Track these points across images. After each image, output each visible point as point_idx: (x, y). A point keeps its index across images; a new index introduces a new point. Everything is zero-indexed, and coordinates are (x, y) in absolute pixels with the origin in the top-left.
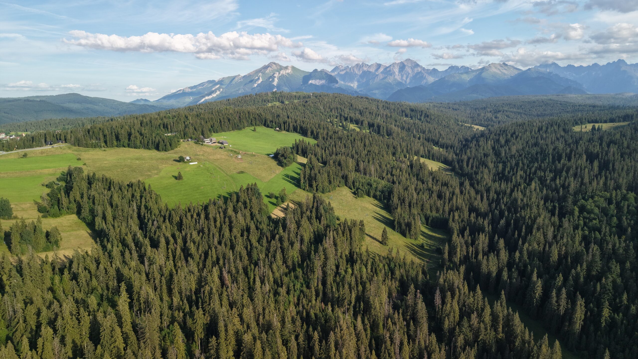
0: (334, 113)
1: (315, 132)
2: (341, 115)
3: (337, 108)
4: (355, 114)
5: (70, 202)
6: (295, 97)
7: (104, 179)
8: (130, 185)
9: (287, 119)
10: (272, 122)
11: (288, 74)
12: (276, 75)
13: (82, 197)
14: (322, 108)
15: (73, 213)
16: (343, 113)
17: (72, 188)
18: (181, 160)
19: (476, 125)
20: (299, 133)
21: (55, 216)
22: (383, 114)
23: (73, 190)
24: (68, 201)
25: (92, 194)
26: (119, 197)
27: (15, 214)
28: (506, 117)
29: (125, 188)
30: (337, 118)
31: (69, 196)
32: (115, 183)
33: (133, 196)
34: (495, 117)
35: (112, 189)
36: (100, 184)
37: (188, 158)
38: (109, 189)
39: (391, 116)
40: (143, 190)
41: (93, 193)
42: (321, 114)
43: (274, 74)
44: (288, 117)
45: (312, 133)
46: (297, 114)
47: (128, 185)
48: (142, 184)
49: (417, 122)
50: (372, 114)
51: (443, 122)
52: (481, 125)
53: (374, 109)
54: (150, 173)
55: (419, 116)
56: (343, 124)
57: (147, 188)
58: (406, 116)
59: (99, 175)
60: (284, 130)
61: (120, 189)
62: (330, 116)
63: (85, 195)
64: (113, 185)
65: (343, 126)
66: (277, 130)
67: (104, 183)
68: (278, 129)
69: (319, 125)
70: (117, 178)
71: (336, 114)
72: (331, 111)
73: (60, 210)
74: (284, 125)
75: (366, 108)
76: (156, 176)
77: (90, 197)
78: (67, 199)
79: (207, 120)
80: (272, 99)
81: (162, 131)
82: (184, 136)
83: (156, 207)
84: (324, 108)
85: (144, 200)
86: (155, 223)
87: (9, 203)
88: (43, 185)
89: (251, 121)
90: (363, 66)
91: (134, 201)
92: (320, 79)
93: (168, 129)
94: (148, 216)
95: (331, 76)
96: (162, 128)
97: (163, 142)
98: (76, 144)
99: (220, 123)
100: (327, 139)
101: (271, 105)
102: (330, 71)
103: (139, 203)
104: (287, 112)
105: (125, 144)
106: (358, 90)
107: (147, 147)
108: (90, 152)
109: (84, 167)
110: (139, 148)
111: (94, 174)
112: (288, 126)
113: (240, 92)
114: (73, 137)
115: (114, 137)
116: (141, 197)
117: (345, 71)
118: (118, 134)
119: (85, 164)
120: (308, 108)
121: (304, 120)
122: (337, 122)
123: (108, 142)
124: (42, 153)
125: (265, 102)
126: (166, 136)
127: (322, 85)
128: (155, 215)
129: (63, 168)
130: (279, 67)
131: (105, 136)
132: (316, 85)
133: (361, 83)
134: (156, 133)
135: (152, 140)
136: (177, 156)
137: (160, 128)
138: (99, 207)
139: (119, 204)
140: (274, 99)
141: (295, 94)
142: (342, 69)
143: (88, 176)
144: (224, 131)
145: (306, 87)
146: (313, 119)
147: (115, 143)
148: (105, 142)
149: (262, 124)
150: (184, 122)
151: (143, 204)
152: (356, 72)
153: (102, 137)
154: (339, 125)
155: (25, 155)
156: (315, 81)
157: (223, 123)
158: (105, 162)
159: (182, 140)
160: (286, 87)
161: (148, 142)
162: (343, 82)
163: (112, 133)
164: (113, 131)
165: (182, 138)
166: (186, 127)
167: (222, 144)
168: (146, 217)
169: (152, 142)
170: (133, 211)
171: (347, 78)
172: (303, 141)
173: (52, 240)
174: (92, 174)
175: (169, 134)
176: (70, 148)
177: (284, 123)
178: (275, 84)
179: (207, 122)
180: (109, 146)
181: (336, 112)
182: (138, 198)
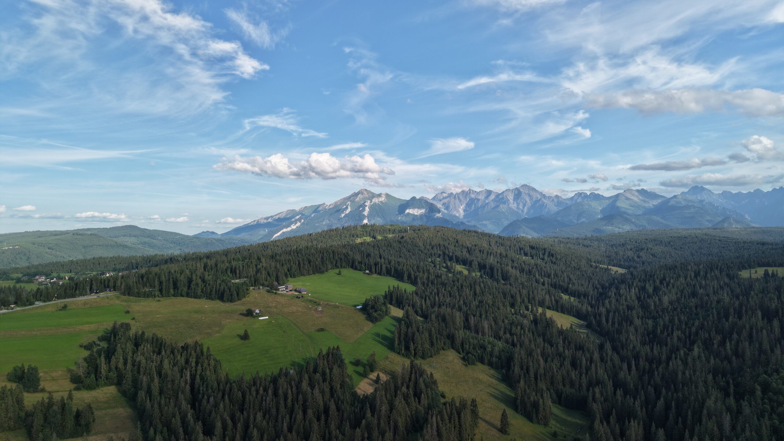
0: (436, 251)
1: (413, 276)
2: (444, 254)
3: (440, 245)
4: (462, 252)
5: (110, 370)
6: (389, 231)
7: (155, 340)
8: (185, 348)
9: (379, 260)
10: (360, 263)
11: (381, 202)
12: (367, 204)
13: (125, 363)
14: (421, 244)
15: (112, 384)
16: (447, 252)
17: (115, 351)
18: (249, 313)
19: (614, 266)
20: (394, 277)
21: (90, 388)
22: (496, 253)
23: (116, 353)
24: (108, 368)
25: (138, 360)
26: (170, 363)
27: (42, 384)
28: (651, 256)
29: (178, 351)
30: (439, 256)
31: (110, 362)
32: (166, 345)
33: (187, 362)
34: (637, 256)
35: (163, 353)
36: (149, 346)
37: (257, 311)
38: (159, 353)
39: (506, 255)
40: (200, 354)
41: (140, 358)
42: (420, 252)
43: (365, 202)
44: (380, 257)
45: (409, 276)
46: (391, 252)
47: (182, 347)
48: (200, 346)
49: (539, 263)
50: (483, 253)
51: (572, 262)
52: (620, 266)
53: (485, 245)
54: (210, 331)
55: (541, 255)
56: (447, 265)
57: (205, 350)
58: (526, 255)
59: (149, 334)
60: (376, 273)
61: (172, 352)
62: (432, 255)
63: (129, 361)
64: (164, 347)
65: (447, 267)
66: (367, 274)
67: (154, 345)
68: (367, 272)
69: (418, 267)
70: (170, 337)
71: (439, 252)
72: (432, 248)
73: (97, 380)
74: (376, 267)
75: (475, 245)
76: (217, 335)
77: (136, 364)
78: (107, 365)
79: (284, 262)
80: (361, 233)
81: (228, 276)
82: (255, 283)
83: (214, 377)
84: (424, 245)
85: (201, 368)
86: (212, 399)
87: (37, 371)
88: (81, 346)
89: (336, 263)
90: (470, 193)
91: (188, 369)
92: (419, 208)
93: (236, 274)
94: (203, 390)
95: (432, 204)
96: (229, 273)
97: (228, 291)
98: (127, 293)
99: (298, 265)
100: (428, 285)
101: (361, 241)
102: (430, 199)
103: (194, 372)
104: (379, 250)
105: (184, 293)
106: (465, 221)
107: (209, 297)
108: (142, 303)
109: (132, 323)
110: (200, 298)
111: (143, 333)
112: (380, 268)
113: (324, 223)
114: (123, 284)
115: (172, 284)
116: (197, 363)
117: (448, 199)
118: (177, 280)
119: (134, 319)
120: (405, 245)
121: (399, 260)
122: (439, 261)
123: (164, 290)
124: (85, 303)
125: (353, 237)
126: (233, 283)
127: (421, 216)
128: (212, 389)
129: (107, 323)
130: (371, 195)
131: (161, 283)
132: (414, 215)
133: (468, 213)
134: (222, 279)
135: (216, 288)
136: (244, 309)
137: (227, 273)
138: (144, 377)
139: (169, 372)
140: (364, 233)
141: (389, 227)
142: (445, 196)
143: (136, 335)
144: (303, 275)
145: (402, 217)
146: (411, 258)
147: (172, 291)
148: (161, 290)
149: (348, 266)
150: (256, 266)
151: (199, 372)
152: (462, 200)
153: (157, 284)
154: (443, 266)
155: (65, 307)
156: (413, 210)
157: (302, 265)
158: (158, 316)
159: (251, 288)
160: (379, 219)
161: (211, 291)
162: (446, 211)
163: (169, 279)
164: (171, 277)
165: (252, 286)
166: (258, 271)
167: (300, 292)
168: (201, 391)
169: (216, 290)
170: (186, 382)
171: (451, 207)
172: (398, 287)
173: (83, 422)
174: (140, 332)
175: (237, 281)
176: (118, 298)
177: (376, 264)
178: (366, 214)
179: (283, 265)
180: (164, 295)
181: (439, 250)
182: (193, 364)
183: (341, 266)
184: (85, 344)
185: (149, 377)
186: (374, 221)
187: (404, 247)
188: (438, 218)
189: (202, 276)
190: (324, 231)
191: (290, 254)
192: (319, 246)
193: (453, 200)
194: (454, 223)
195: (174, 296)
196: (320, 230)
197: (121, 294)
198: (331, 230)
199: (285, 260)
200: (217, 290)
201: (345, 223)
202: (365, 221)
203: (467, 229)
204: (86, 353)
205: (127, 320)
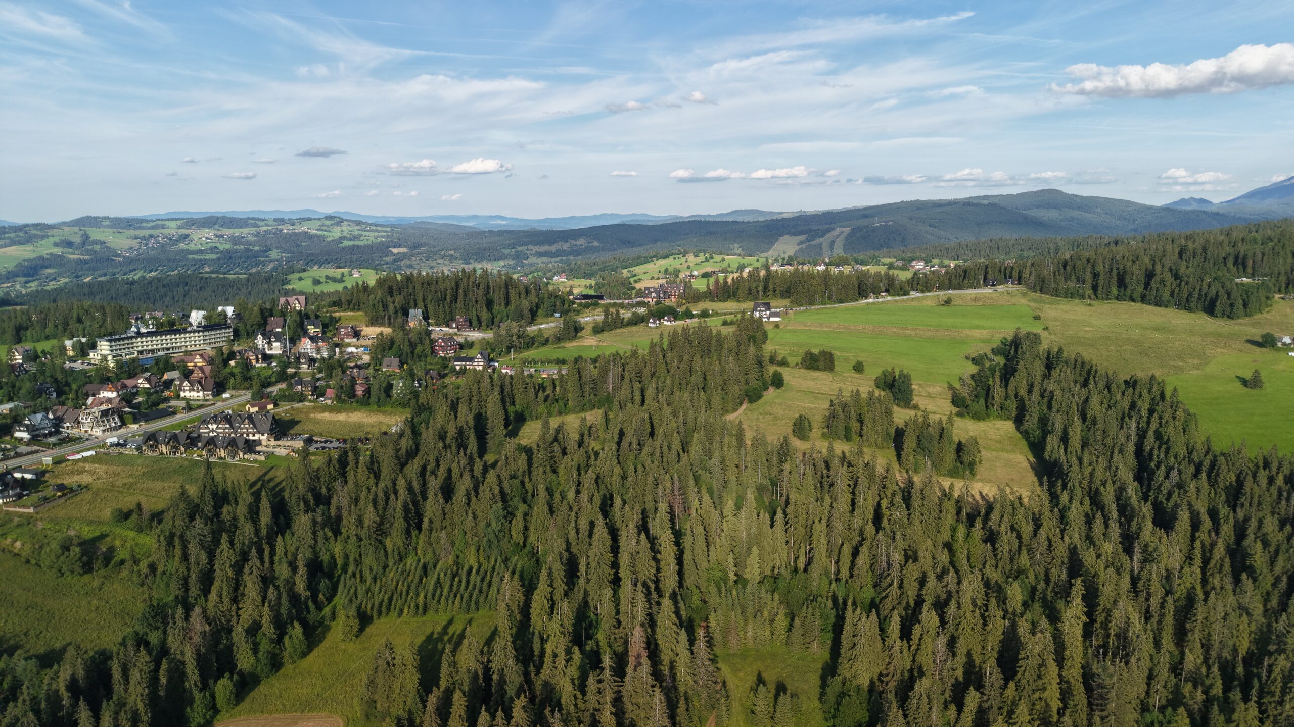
5: (1007, 397)
7: (1079, 363)
8: (1132, 384)
13: (1030, 391)
15: (1008, 419)
17: (1016, 371)
18: (1267, 342)
21: (977, 417)
23: (1016, 374)
24: (1004, 394)
25: (1050, 388)
26: (1102, 403)
27: (915, 400)
29: (1118, 387)
31: (1006, 386)
32: (1098, 375)
33: (1133, 406)
35: (1092, 385)
36: (1068, 372)
37: (1287, 340)
38: (1085, 384)
40: (1158, 398)
41: (1051, 386)
47: (1126, 382)
48: (1159, 384)
54: (1180, 364)
57: (1168, 394)
59: (1070, 353)
61: (1108, 387)
63: (1036, 389)
64: (1094, 377)
67: (1078, 371)
70: (1105, 364)
73: (987, 407)
76: (1195, 372)
77: (1046, 394)
78: (1003, 389)
81: (1228, 271)
83: (1182, 439)
85: (1158, 421)
86: (1174, 474)
87: (910, 380)
88: (967, 358)
91: (1134, 419)
94: (1158, 456)
97: (1226, 296)
98: (1038, 288)
103: (1145, 425)
105: (1136, 296)
107: (1185, 305)
108: (1061, 307)
109: (1044, 335)
110: (1166, 307)
111: (1060, 350)
114: (1034, 274)
115: (1114, 279)
116: (1151, 412)
118: (1125, 272)
119: (1046, 329)
123: (1100, 288)
124: (976, 299)
126: (1237, 284)
128: (1176, 457)
129: (1006, 330)
131: (1095, 276)
134: (1214, 275)
135: (1200, 290)
136: (1256, 333)
138: (1059, 416)
139: (1100, 417)
143: (1049, 353)
147: (1114, 291)
148: (1095, 288)
151: (1153, 427)
153: (1088, 276)
155: (948, 302)
158: (1087, 329)
159: (1277, 296)
161: (1190, 295)
163: (1111, 270)
164: (1115, 266)
168: (1155, 458)
169: (1200, 294)
170: (1128, 437)
173: (966, 459)
174: (1056, 350)
176: (1024, 295)
180: (1100, 296)
182: (1144, 413)
184: (973, 356)
185: (1065, 417)
189: (1174, 268)
195: (1117, 299)
197: (1029, 289)
200: (1203, 293)
204: (973, 369)
205: (1036, 329)
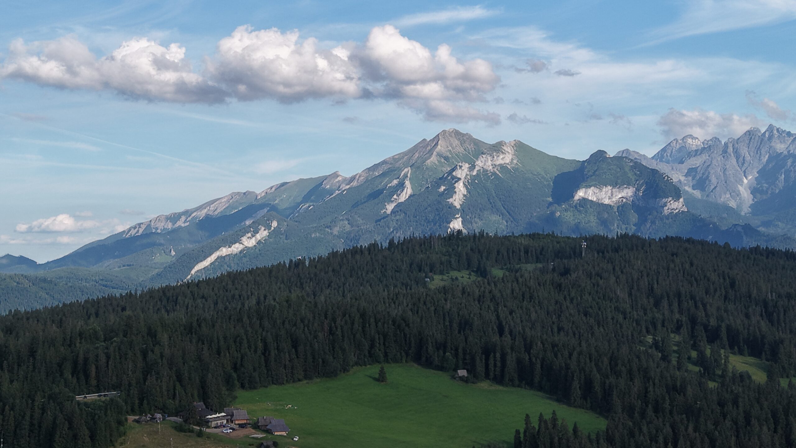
0: (666, 313)
1: (597, 388)
2: (693, 321)
3: (679, 295)
4: (747, 316)
6: (526, 252)
9: (496, 338)
10: (442, 346)
11: (503, 167)
12: (459, 173)
14: (622, 294)
16: (701, 314)
20: (540, 388)
30: (678, 328)
42: (620, 317)
43: (453, 170)
44: (501, 332)
45: (588, 386)
46: (533, 316)
56: (701, 354)
60: (487, 376)
62: (655, 326)
65: (701, 361)
66: (462, 379)
68: (462, 373)
69: (613, 360)
71: (677, 316)
72: (657, 304)
74: (487, 359)
75: (789, 296)
79: (222, 342)
80: (444, 259)
82: (141, 404)
84: (630, 295)
89: (372, 346)
90: (771, 138)
92: (616, 184)
93: (87, 376)
95: (654, 172)
96: (68, 374)
99: (264, 354)
100: (643, 414)
101: (442, 284)
102: (650, 156)
104: (496, 310)
106: (755, 222)
112: (499, 364)
113: (336, 231)
117: (705, 157)
120: (573, 294)
121: (556, 338)
122: (678, 344)
125: (420, 271)
127: (622, 207)
130: (471, 147)
132: (599, 207)
133: (765, 197)
137: (62, 375)
140: (453, 260)
141: (525, 242)
142: (694, 148)
144: (277, 381)
145: (566, 210)
146: (593, 334)
149: (407, 354)
150: (145, 354)
152: (748, 158)
154: (689, 358)
156: (597, 191)
157: (273, 353)
160: (495, 218)
162: (697, 194)
165: (133, 412)
166: (148, 370)
167: (268, 431)
171: (714, 180)
172: (554, 419)
175: (92, 397)
177: (487, 351)
178: (457, 204)
179: (219, 353)
181: (676, 310)
183: (386, 355)
186: (480, 223)
187: (572, 300)
188: (675, 216)
190: (334, 254)
191: (240, 320)
192: (322, 298)
193: (718, 159)
194: (724, 228)
196: (324, 252)
198: (356, 251)
199: (225, 338)
201: (395, 229)
202: (457, 225)
203: (763, 246)
